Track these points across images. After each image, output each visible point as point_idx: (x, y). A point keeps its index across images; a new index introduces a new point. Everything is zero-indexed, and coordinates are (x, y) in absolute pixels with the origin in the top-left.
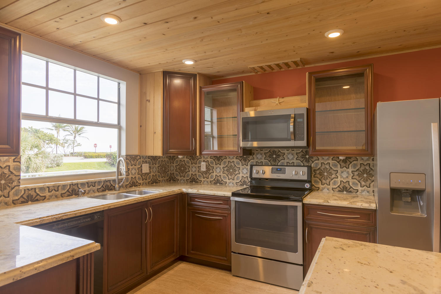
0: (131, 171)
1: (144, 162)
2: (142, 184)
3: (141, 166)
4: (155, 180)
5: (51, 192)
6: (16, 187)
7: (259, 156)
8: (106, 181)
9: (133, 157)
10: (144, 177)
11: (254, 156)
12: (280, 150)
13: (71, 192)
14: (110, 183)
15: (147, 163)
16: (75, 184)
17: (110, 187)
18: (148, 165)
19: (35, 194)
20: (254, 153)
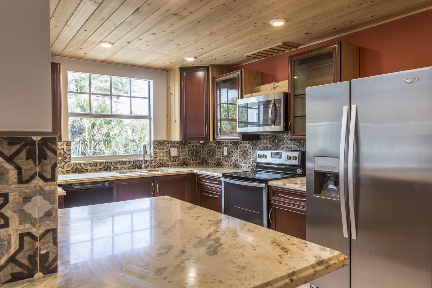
0: (159, 154)
1: (172, 146)
2: (170, 165)
3: (170, 150)
4: (185, 162)
5: (92, 167)
6: (68, 162)
7: (265, 141)
8: (135, 161)
9: (160, 142)
10: (172, 159)
11: (261, 141)
12: (281, 134)
13: (106, 168)
14: (139, 163)
15: (175, 148)
16: (110, 162)
17: (139, 166)
18: (176, 149)
19: (80, 168)
20: (261, 138)
